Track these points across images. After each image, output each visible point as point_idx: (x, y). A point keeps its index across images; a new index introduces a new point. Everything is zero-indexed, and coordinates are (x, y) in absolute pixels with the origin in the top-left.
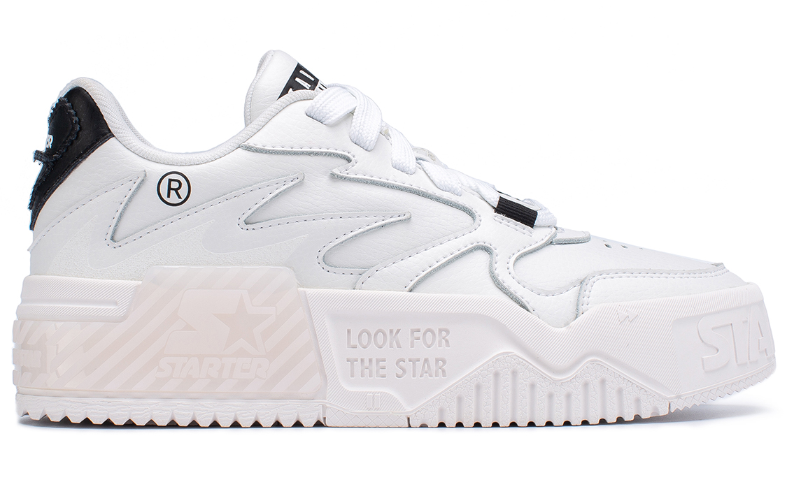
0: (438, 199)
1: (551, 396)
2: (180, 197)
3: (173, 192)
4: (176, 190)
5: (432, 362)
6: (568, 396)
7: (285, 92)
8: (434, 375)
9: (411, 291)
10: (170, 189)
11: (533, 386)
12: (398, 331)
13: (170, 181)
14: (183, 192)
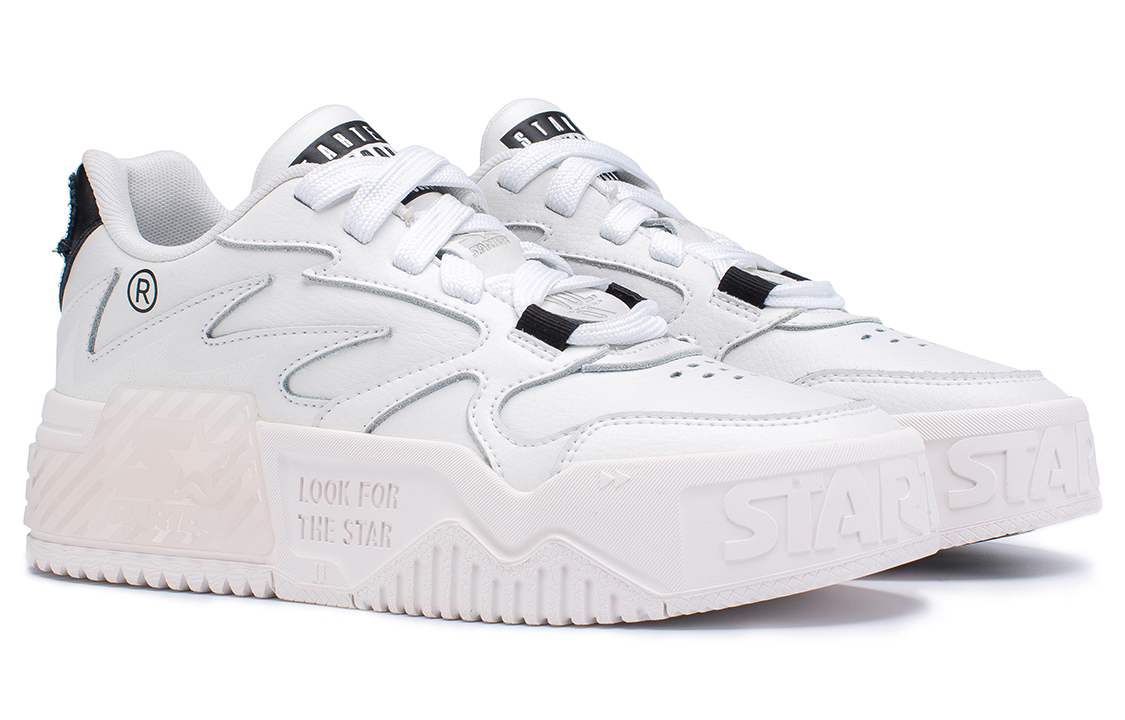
0: (437, 309)
1: (496, 583)
2: (148, 302)
3: (141, 295)
4: (144, 292)
5: (378, 527)
6: (518, 585)
7: (298, 161)
8: (379, 544)
9: (370, 432)
10: (139, 291)
11: (475, 568)
12: (348, 483)
13: (140, 280)
14: (150, 295)
